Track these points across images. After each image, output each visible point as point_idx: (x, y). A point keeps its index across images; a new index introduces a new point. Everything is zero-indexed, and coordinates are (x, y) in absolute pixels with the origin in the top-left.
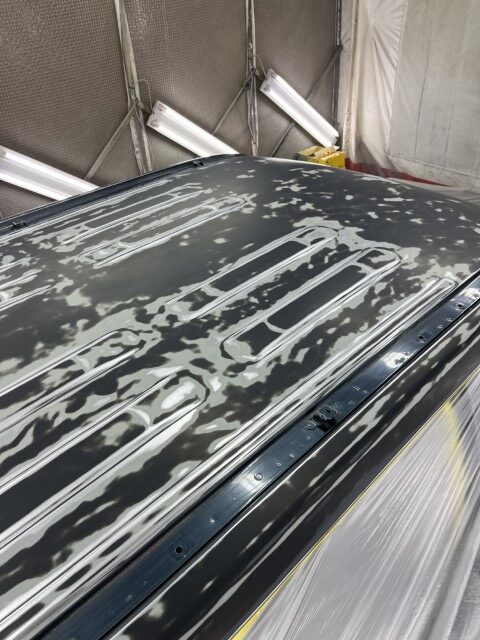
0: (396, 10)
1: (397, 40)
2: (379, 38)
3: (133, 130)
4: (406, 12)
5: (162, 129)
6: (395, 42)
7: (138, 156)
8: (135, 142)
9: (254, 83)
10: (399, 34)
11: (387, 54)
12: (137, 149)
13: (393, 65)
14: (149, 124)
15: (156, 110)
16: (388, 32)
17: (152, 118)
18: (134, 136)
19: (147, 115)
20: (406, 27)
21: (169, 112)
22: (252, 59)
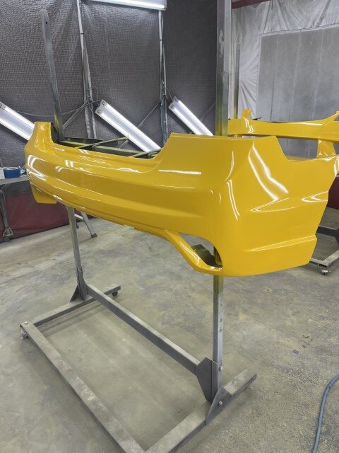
0: (254, 69)
1: (254, 85)
3: (87, 116)
4: (259, 69)
7: (89, 131)
8: (88, 123)
10: (256, 82)
11: (250, 94)
12: (88, 127)
13: (254, 100)
14: (96, 112)
15: (101, 105)
17: (98, 109)
18: (87, 119)
20: (260, 77)
21: (108, 107)
22: (163, 90)
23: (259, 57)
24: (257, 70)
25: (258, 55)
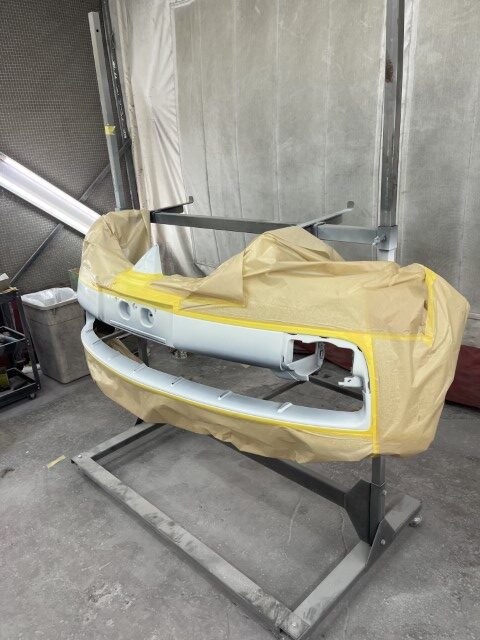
0: (168, 82)
1: (174, 119)
2: (159, 120)
4: (177, 82)
6: (172, 122)
10: (174, 111)
11: (168, 138)
13: (175, 149)
16: (165, 112)
20: (180, 100)
23: (174, 55)
24: (174, 84)
25: (171, 52)
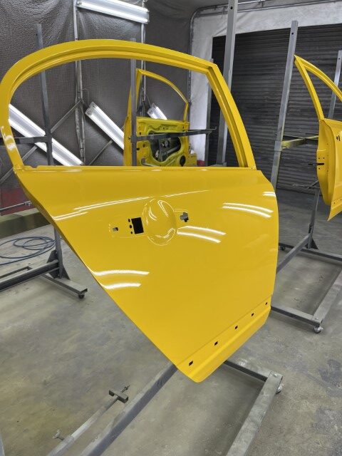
3: (77, 116)
5: (93, 117)
7: (78, 131)
8: (77, 123)
9: (144, 109)
12: (77, 127)
14: (86, 113)
15: (91, 107)
17: (88, 110)
18: (77, 119)
19: (86, 108)
21: (98, 109)
22: (143, 96)
